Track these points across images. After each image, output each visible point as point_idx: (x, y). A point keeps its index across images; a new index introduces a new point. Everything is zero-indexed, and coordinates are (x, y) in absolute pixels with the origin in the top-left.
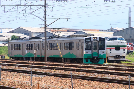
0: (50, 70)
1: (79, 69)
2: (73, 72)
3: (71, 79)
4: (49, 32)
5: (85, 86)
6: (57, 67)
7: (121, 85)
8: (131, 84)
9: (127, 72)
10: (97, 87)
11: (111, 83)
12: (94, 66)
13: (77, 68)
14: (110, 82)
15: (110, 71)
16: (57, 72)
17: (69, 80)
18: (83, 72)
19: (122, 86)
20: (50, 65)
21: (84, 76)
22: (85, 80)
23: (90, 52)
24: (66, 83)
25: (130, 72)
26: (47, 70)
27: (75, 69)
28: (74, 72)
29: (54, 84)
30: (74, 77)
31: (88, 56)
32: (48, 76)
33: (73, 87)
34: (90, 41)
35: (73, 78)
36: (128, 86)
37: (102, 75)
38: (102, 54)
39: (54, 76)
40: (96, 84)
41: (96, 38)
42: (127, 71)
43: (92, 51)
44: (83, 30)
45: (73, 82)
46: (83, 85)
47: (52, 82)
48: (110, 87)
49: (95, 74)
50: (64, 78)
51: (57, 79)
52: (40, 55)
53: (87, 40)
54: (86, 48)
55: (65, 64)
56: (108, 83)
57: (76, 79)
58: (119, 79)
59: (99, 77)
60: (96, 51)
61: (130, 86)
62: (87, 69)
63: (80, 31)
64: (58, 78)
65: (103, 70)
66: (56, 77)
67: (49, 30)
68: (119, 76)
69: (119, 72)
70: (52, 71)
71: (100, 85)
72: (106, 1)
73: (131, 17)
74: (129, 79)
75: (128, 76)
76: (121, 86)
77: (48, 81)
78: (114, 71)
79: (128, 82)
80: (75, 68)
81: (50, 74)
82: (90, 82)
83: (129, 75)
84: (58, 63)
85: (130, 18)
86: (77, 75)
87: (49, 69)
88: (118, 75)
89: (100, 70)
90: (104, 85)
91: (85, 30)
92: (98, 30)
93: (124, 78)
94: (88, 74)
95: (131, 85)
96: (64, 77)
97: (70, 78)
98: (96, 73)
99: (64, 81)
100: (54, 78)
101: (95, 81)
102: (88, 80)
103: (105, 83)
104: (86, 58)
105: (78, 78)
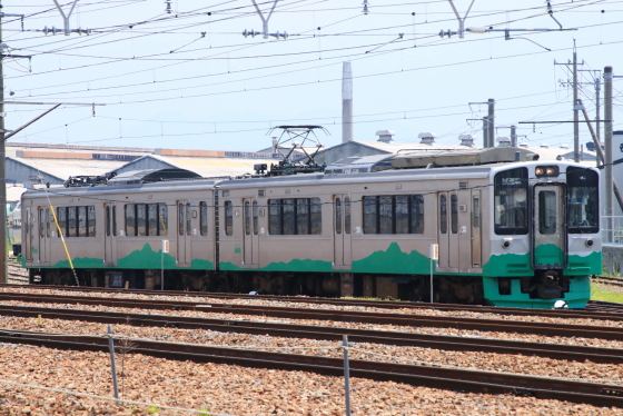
0: (21, 321)
1: (145, 312)
2: (119, 326)
3: (108, 354)
4: (16, 162)
5: (168, 381)
6: (50, 306)
7: (315, 376)
8: (353, 374)
9: (337, 324)
10: (217, 387)
11: (272, 371)
12: (203, 300)
13: (135, 311)
14: (270, 366)
15: (271, 320)
16: (51, 327)
17: (101, 360)
18: (160, 325)
19: (317, 380)
20: (19, 299)
21: (165, 342)
22: (168, 359)
23: (519, 244)
24: (88, 372)
25: (348, 326)
26: (8, 318)
27: (125, 315)
28: (123, 327)
29: (38, 376)
30: (122, 347)
31: (510, 266)
32: (14, 345)
33: (119, 387)
34: (519, 187)
35: (117, 351)
36: (340, 381)
37: (235, 335)
38: (585, 253)
39: (40, 344)
40: (213, 375)
41: (549, 171)
42: (338, 320)
43: (532, 240)
44: (157, 151)
45: (118, 368)
46: (162, 380)
47: (32, 371)
48: (271, 386)
49: (209, 333)
50: (81, 354)
51: (49, 356)
52: (212, 260)
53: (505, 181)
54: (498, 222)
55: (86, 295)
56: (262, 371)
57: (129, 356)
58: (304, 353)
59: (225, 346)
60: (554, 236)
61: (347, 382)
62: (174, 314)
63: (148, 157)
64: (56, 350)
65: (240, 318)
66: (45, 349)
67: (17, 152)
68: (304, 340)
69: (304, 322)
70: (32, 325)
71: (228, 379)
72: (252, 33)
73: (351, 100)
74: (346, 352)
75: (341, 338)
76: (312, 382)
77: (12, 364)
78: (287, 321)
79: (339, 362)
80: (125, 310)
81: (20, 336)
82: (188, 365)
83: (346, 337)
84: (55, 288)
85: (347, 104)
86: (136, 337)
87: (18, 315)
88: (301, 336)
89: (231, 317)
90: (246, 377)
91: (169, 154)
92: (218, 152)
93: (325, 349)
94: (180, 334)
95: (351, 376)
96: (81, 348)
97: (106, 350)
98: (213, 329)
99: (82, 363)
100: (36, 351)
101: (209, 364)
102: (181, 358)
103: (249, 369)
104: (503, 273)
105: (137, 352)
